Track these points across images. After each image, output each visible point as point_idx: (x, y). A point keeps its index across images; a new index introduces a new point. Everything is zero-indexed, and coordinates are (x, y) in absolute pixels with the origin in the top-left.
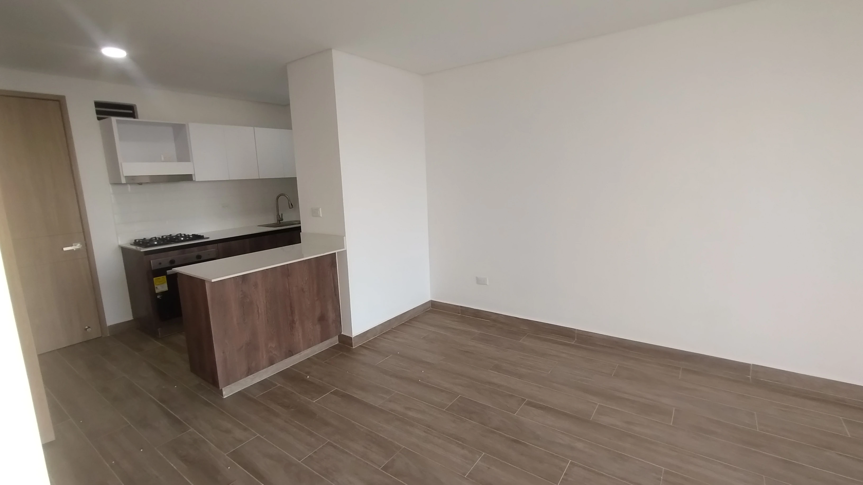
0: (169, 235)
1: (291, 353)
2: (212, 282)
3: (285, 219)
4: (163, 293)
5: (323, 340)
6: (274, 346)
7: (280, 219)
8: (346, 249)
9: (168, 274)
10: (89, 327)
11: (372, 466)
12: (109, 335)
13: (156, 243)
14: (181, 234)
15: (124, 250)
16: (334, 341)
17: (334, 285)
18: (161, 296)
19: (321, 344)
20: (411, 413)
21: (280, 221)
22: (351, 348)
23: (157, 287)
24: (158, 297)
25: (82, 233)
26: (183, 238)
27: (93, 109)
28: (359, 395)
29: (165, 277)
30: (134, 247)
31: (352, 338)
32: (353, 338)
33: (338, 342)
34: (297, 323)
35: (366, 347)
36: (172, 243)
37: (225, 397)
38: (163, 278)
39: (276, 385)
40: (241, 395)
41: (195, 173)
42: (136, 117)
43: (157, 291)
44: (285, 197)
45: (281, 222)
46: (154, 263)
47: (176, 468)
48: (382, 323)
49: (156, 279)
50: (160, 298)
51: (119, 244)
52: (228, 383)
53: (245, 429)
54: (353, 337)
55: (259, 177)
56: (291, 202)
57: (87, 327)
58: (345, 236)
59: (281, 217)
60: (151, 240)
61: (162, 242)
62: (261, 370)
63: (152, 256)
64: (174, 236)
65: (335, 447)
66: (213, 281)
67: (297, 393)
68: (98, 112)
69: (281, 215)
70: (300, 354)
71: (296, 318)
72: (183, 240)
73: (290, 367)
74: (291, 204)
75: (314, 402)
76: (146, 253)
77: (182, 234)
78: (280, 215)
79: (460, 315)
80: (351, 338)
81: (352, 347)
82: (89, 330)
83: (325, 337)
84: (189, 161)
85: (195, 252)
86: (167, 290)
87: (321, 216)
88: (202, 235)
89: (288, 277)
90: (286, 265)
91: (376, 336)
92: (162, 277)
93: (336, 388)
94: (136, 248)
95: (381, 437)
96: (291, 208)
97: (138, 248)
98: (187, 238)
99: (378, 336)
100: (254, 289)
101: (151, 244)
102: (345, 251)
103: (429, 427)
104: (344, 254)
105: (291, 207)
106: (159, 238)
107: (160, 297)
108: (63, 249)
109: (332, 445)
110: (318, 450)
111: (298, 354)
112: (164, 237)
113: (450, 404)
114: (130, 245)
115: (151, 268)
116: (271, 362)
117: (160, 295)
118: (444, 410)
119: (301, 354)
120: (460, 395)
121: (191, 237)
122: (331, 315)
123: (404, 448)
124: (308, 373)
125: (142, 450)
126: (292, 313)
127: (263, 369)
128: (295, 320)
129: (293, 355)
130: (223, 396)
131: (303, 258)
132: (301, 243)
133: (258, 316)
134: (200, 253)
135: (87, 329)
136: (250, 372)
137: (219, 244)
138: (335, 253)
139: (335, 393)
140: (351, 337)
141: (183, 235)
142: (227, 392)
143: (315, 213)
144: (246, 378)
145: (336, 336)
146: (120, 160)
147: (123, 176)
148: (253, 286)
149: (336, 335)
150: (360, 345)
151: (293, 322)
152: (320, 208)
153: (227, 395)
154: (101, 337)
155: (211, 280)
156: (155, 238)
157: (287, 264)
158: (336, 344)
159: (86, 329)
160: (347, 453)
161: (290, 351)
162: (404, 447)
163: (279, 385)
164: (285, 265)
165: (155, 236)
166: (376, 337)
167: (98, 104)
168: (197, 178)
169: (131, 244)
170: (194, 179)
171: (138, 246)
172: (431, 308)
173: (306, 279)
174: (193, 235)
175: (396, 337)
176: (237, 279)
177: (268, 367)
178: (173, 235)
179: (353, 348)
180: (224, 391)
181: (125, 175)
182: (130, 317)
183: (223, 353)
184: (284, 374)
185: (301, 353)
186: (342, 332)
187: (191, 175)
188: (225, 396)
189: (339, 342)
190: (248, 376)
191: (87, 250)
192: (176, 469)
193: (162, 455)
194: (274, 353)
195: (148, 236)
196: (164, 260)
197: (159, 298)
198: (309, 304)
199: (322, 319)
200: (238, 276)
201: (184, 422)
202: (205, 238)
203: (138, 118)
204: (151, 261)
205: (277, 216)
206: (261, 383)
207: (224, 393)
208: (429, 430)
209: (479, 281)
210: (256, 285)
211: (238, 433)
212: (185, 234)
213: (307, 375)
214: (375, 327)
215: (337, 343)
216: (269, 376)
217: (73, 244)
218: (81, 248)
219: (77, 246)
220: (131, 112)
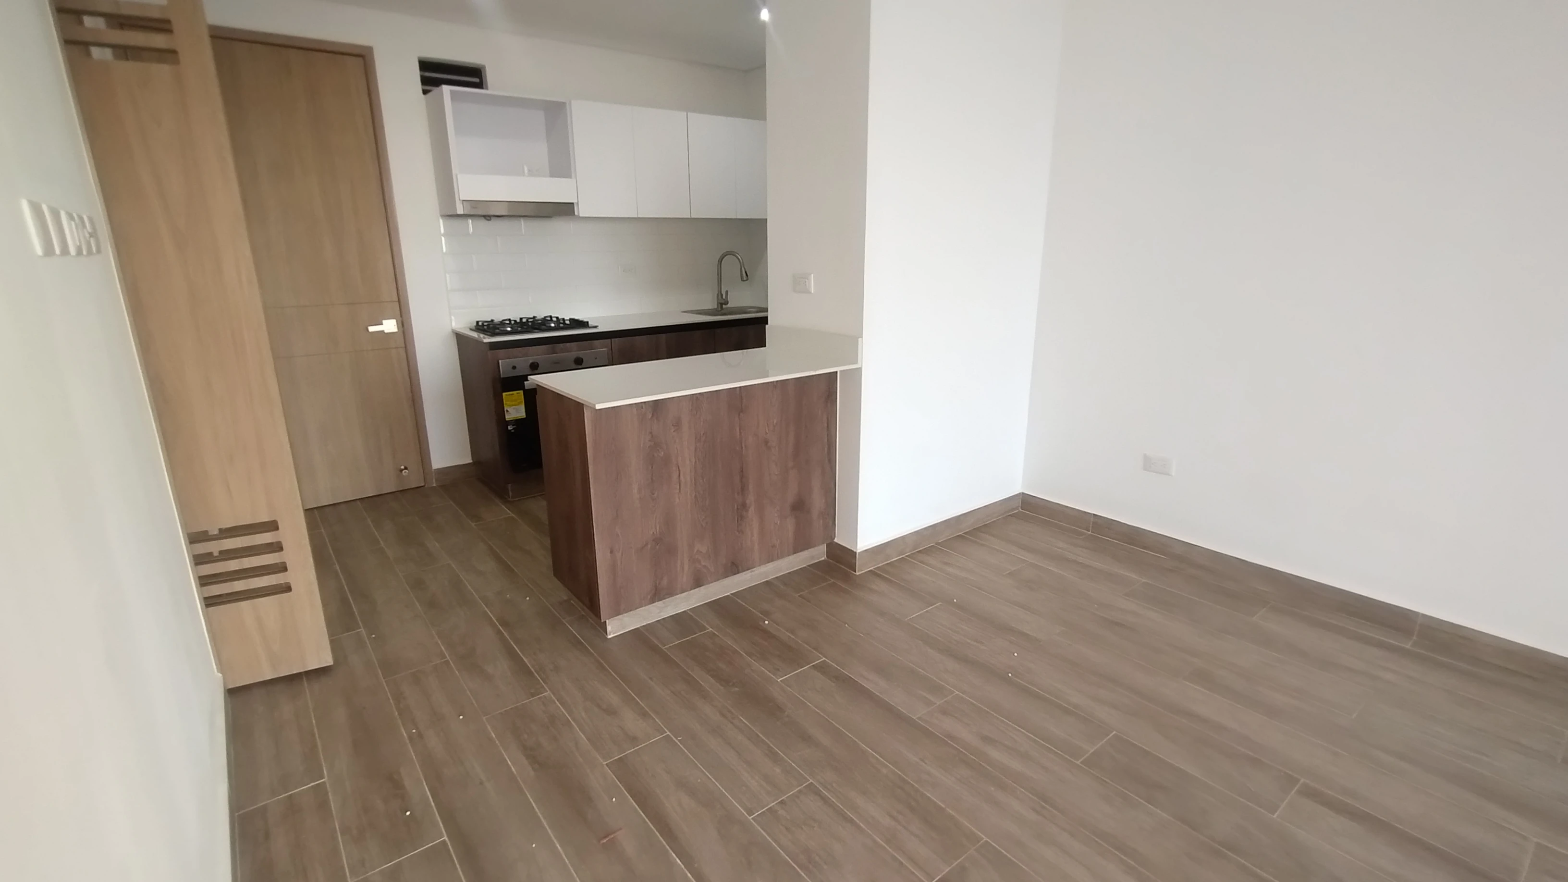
0: (532, 316)
1: (734, 567)
2: (597, 410)
3: (734, 302)
4: (517, 422)
5: (797, 549)
6: (704, 549)
7: (722, 303)
8: (862, 366)
9: (526, 388)
10: (406, 468)
11: (913, 873)
12: (435, 485)
13: (509, 329)
14: (551, 317)
15: (460, 338)
16: (819, 553)
17: (828, 440)
18: (514, 427)
19: (792, 558)
20: (995, 754)
21: (722, 304)
22: (851, 573)
23: (508, 410)
24: (510, 428)
25: (398, 303)
26: (554, 324)
27: (416, 74)
28: (874, 683)
29: (521, 392)
30: (475, 335)
31: (856, 553)
32: (859, 553)
33: (825, 556)
34: (752, 510)
35: (884, 577)
36: (536, 331)
37: (609, 637)
38: (519, 395)
39: (705, 629)
40: (637, 635)
41: (578, 201)
42: (484, 86)
43: (508, 417)
44: (735, 258)
45: (724, 306)
46: (506, 365)
47: (516, 770)
48: (918, 531)
49: (507, 395)
50: (513, 431)
51: (453, 328)
52: (617, 612)
53: (644, 715)
54: (858, 551)
55: (691, 216)
56: (745, 269)
57: (403, 467)
58: (862, 337)
59: (724, 297)
60: (502, 323)
61: (519, 329)
62: (678, 595)
63: (502, 352)
64: (539, 320)
65: (825, 799)
66: (598, 407)
67: (742, 653)
68: (425, 81)
69: (726, 293)
70: (751, 572)
71: (751, 499)
72: (553, 327)
73: (731, 594)
74: (746, 272)
75: (779, 680)
76: (494, 346)
77: (553, 316)
78: (722, 293)
79: (1090, 533)
80: (853, 554)
81: (855, 572)
82: (405, 472)
83: (801, 544)
84: (570, 177)
85: (574, 351)
86: (525, 417)
87: (812, 292)
88: (585, 320)
89: (739, 415)
90: (738, 389)
91: (903, 556)
92: (518, 393)
93: (824, 659)
94: (478, 335)
95: (929, 798)
96: (744, 281)
97: (482, 336)
98: (561, 324)
99: (907, 556)
100: (674, 431)
101: (501, 330)
102: (859, 370)
103: (1045, 802)
104: (856, 374)
105: (745, 279)
106: (515, 321)
107: (513, 429)
108: (368, 330)
109: (818, 793)
110: (786, 797)
111: (749, 571)
112: (524, 320)
113: (1092, 751)
114: (469, 330)
115: (500, 375)
116: (698, 582)
117: (513, 425)
118: (1078, 763)
119: (754, 571)
120: (1114, 732)
121: (568, 322)
122: (817, 502)
123: (986, 842)
124: (767, 614)
125: (461, 717)
126: (743, 489)
127: (682, 593)
128: (748, 502)
129: (738, 573)
130: (607, 634)
131: (768, 376)
132: (765, 346)
133: (678, 487)
134: (581, 354)
135: (403, 470)
136: (658, 594)
137: (613, 340)
138: (837, 372)
139: (822, 668)
140: (855, 551)
141: (554, 319)
142: (615, 627)
143: (799, 283)
144: (650, 606)
145: (823, 545)
146: (455, 171)
147: (460, 200)
148: (673, 425)
149: (824, 543)
150: (871, 570)
151: (744, 506)
152: (811, 274)
153: (613, 634)
154: (422, 486)
155: (595, 405)
156: (510, 320)
157: (740, 387)
158: (821, 560)
159: (401, 470)
160: (851, 821)
161: (733, 563)
162: (985, 839)
163: (711, 629)
164: (736, 388)
165: (509, 318)
166: (903, 558)
167: (425, 65)
168: (583, 210)
169: (471, 329)
170: (576, 213)
171: (481, 333)
172: (1020, 510)
173: (775, 422)
174: (571, 320)
175: (946, 564)
176: (642, 408)
177: (691, 590)
178: (538, 318)
179: (857, 573)
180: (609, 625)
181: (461, 199)
182: (468, 460)
183: (611, 552)
184: (718, 606)
185: (754, 569)
186: (836, 539)
187: (573, 204)
188: (610, 635)
189: (827, 557)
190: (653, 603)
191: (404, 332)
192: (515, 772)
193: (494, 736)
194: (703, 564)
195: (498, 318)
196: (520, 361)
197: (510, 430)
198: (777, 473)
199: (800, 507)
200: (645, 402)
201: (536, 675)
202: (590, 325)
203: (487, 88)
204: (500, 361)
205: (718, 295)
206: (676, 618)
207: (609, 628)
208: (1044, 807)
209: (1148, 464)
210: (678, 424)
211: (631, 721)
212: (557, 318)
213: (766, 619)
214: (902, 537)
215: (823, 559)
216: (691, 607)
217: (384, 322)
218: (395, 330)
219: (390, 326)
220: (477, 80)
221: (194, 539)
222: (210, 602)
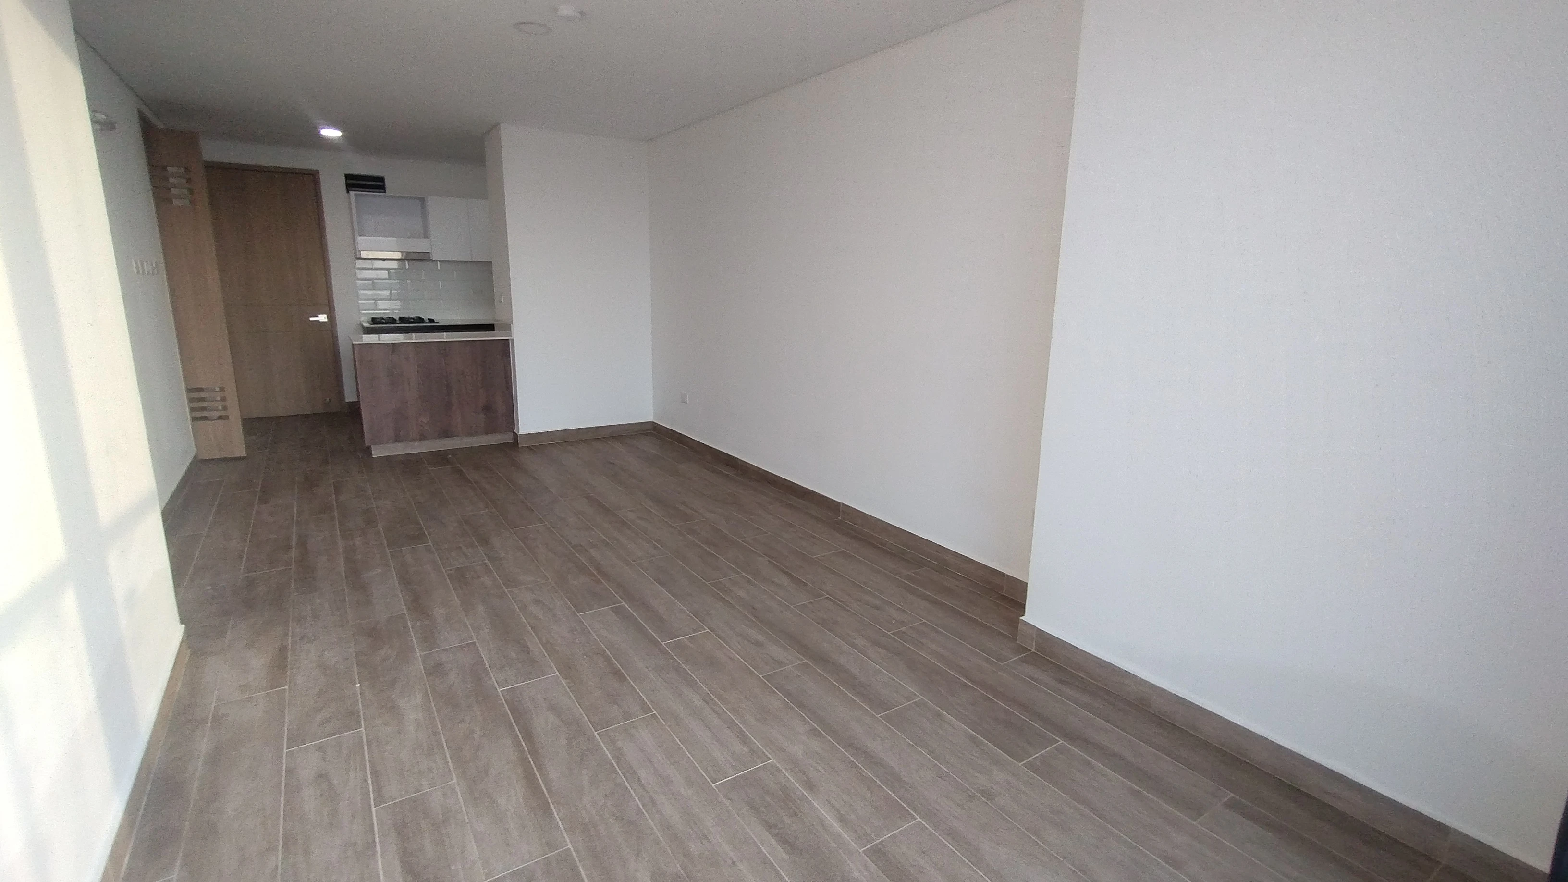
1: (445, 433)
5: (487, 432)
6: (426, 421)
12: (346, 411)
19: (487, 436)
22: (516, 445)
25: (329, 308)
27: (342, 181)
31: (518, 435)
34: (456, 406)
35: (533, 449)
37: (373, 456)
40: (387, 457)
41: (432, 252)
42: (385, 189)
54: (521, 435)
62: (411, 442)
67: (425, 463)
68: (348, 186)
71: (456, 401)
73: (448, 449)
81: (519, 445)
84: (427, 237)
90: (442, 342)
93: (459, 466)
99: (554, 443)
100: (405, 361)
108: (311, 319)
111: (458, 439)
119: (461, 439)
122: (502, 409)
124: (454, 455)
127: (414, 441)
128: (454, 402)
129: (449, 438)
130: (370, 456)
133: (408, 388)
136: (398, 438)
138: (510, 339)
142: (376, 452)
144: (395, 444)
145: (510, 433)
148: (404, 358)
150: (526, 444)
151: (452, 404)
153: (375, 455)
154: (339, 411)
161: (445, 431)
167: (349, 177)
168: (434, 257)
170: (431, 258)
172: (651, 431)
177: (418, 442)
180: (373, 451)
183: (370, 413)
185: (460, 437)
186: (515, 430)
187: (429, 253)
189: (508, 438)
191: (331, 322)
194: (426, 429)
198: (470, 389)
199: (488, 409)
209: (683, 399)
215: (506, 439)
216: (422, 451)
217: (320, 316)
218: (326, 320)
219: (323, 318)
220: (383, 191)
221: (189, 390)
222: (194, 419)
